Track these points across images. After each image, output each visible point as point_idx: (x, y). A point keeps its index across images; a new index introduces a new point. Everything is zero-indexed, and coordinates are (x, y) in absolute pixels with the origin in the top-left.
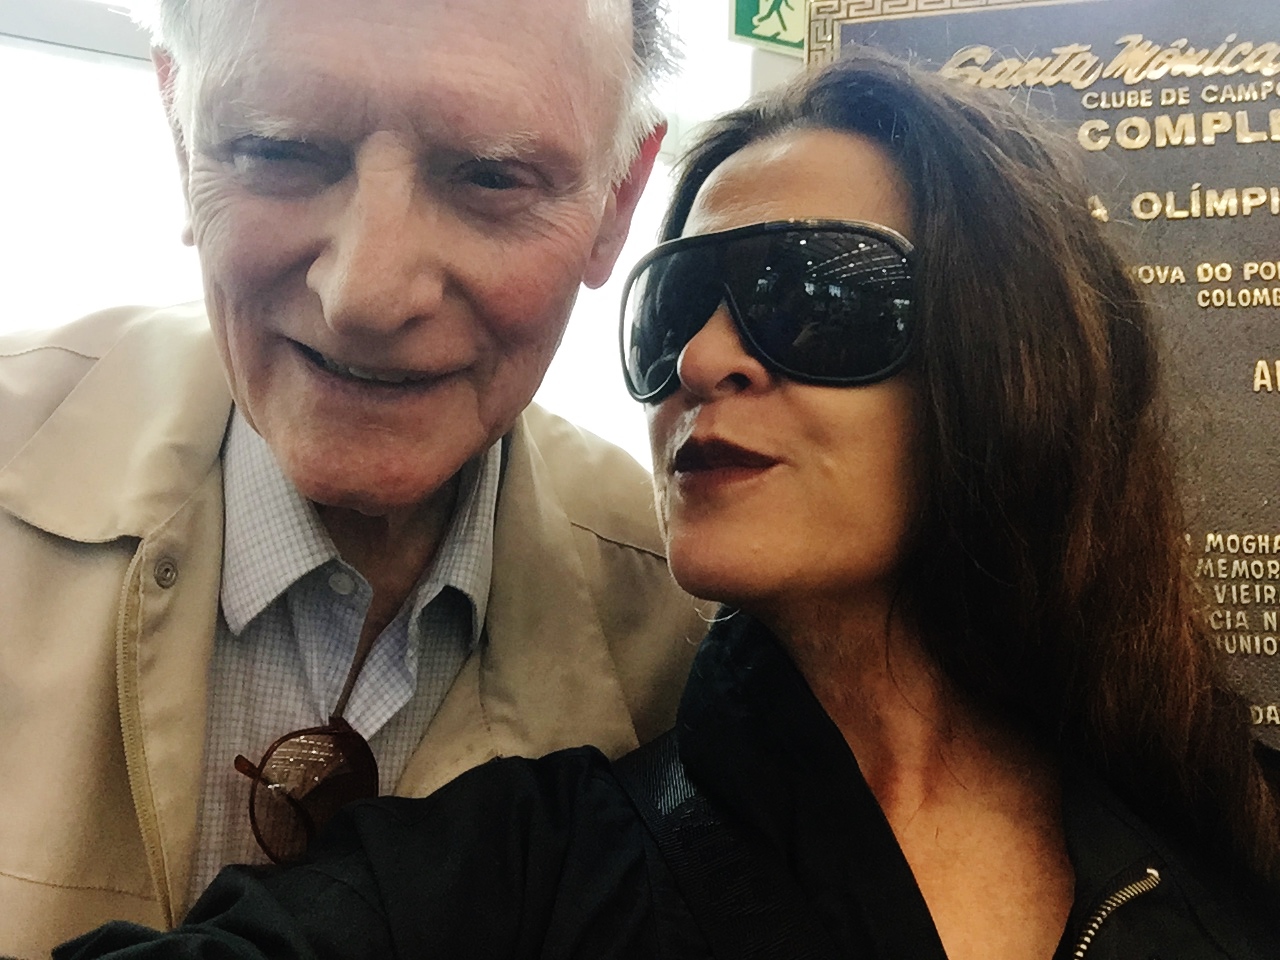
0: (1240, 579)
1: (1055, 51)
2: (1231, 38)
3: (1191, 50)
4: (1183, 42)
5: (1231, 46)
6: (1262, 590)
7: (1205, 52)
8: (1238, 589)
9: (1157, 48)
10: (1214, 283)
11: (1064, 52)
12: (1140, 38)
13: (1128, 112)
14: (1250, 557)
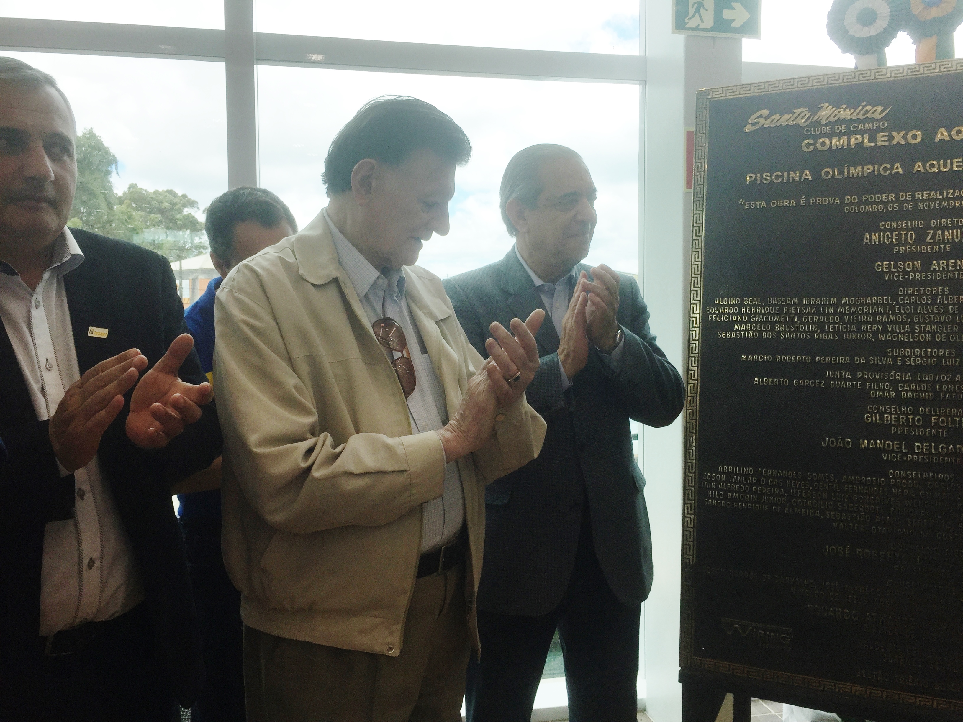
0: (854, 313)
1: (795, 111)
2: (864, 104)
3: (848, 110)
4: (844, 106)
5: (863, 107)
6: (861, 317)
7: (852, 111)
8: (853, 317)
9: (834, 109)
10: (851, 204)
11: (798, 111)
12: (827, 104)
13: (821, 135)
14: (857, 306)
